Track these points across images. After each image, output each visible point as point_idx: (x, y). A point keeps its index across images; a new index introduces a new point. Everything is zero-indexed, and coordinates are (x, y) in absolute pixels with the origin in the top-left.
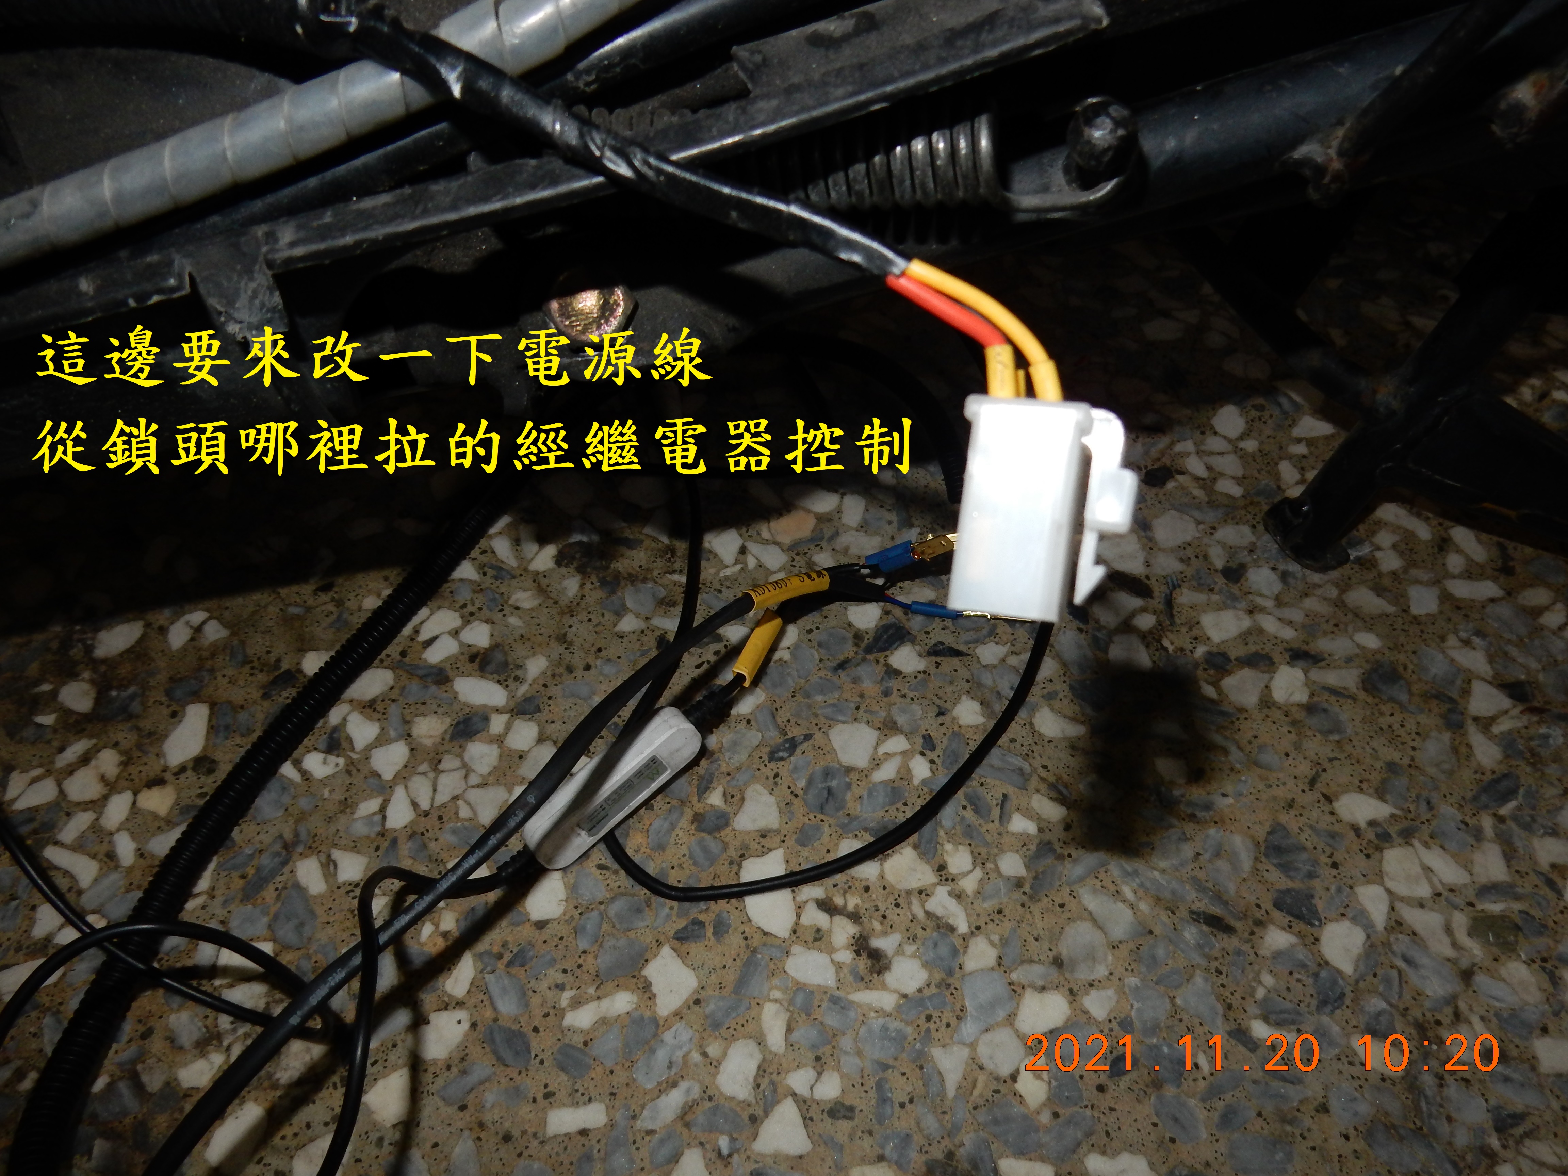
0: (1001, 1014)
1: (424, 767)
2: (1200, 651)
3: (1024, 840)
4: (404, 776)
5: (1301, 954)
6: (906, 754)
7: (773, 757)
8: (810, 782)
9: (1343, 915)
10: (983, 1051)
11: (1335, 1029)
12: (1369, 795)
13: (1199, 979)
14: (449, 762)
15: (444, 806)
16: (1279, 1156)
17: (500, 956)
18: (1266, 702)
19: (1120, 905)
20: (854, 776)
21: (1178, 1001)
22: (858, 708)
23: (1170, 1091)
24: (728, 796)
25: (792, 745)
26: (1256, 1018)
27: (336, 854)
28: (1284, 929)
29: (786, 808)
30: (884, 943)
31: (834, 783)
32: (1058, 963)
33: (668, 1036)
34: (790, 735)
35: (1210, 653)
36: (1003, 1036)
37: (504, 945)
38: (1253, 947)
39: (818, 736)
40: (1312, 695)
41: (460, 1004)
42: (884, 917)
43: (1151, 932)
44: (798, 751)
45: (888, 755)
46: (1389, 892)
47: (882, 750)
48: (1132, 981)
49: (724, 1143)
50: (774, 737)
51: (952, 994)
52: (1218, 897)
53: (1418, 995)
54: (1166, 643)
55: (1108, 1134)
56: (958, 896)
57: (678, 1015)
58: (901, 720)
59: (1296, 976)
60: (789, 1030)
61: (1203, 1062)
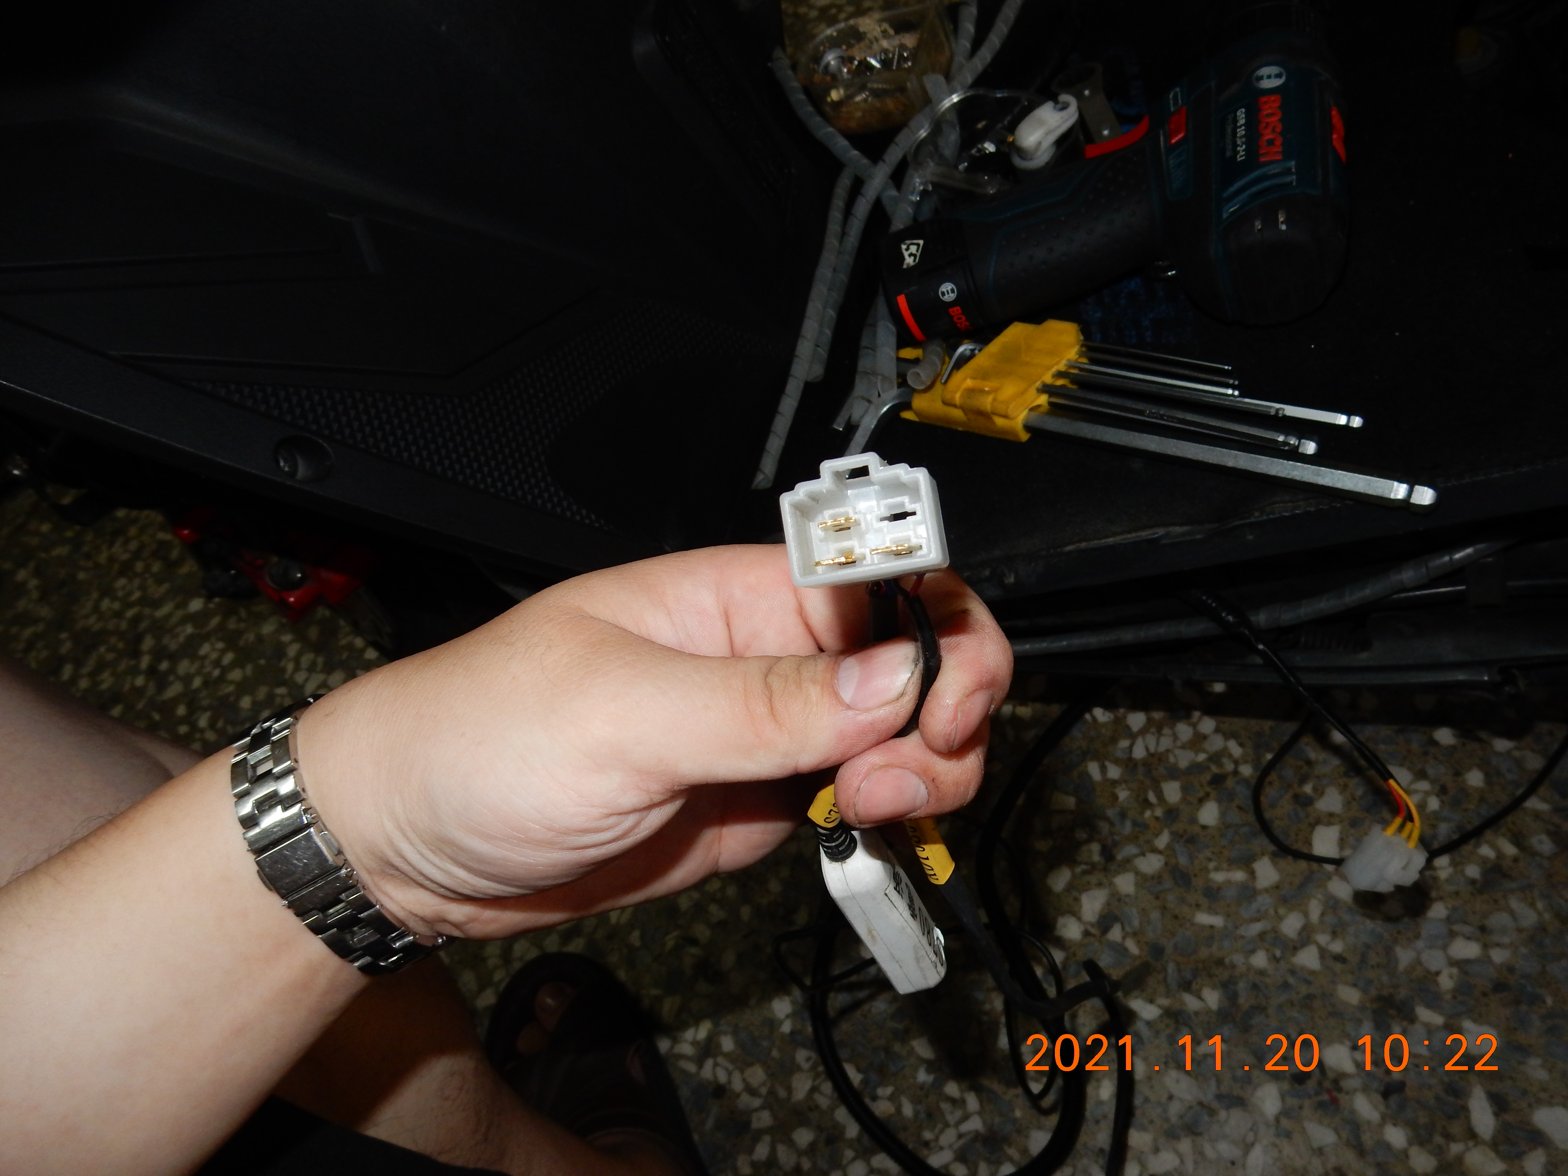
0: (1440, 943)
1: (1153, 730)
3: (1484, 861)
4: (1143, 731)
6: (1427, 794)
10: (1424, 958)
14: (1166, 731)
15: (1161, 754)
17: (1182, 836)
19: (1532, 911)
23: (1524, 1008)
24: (1315, 789)
27: (1107, 763)
29: (1347, 804)
32: (1483, 928)
33: (1260, 898)
36: (1437, 953)
37: (1185, 831)
41: (1160, 852)
43: (1545, 930)
48: (1524, 950)
49: (1278, 953)
55: (1480, 1014)
57: (1267, 890)
58: (1430, 772)
60: (1323, 914)
61: (1549, 1001)
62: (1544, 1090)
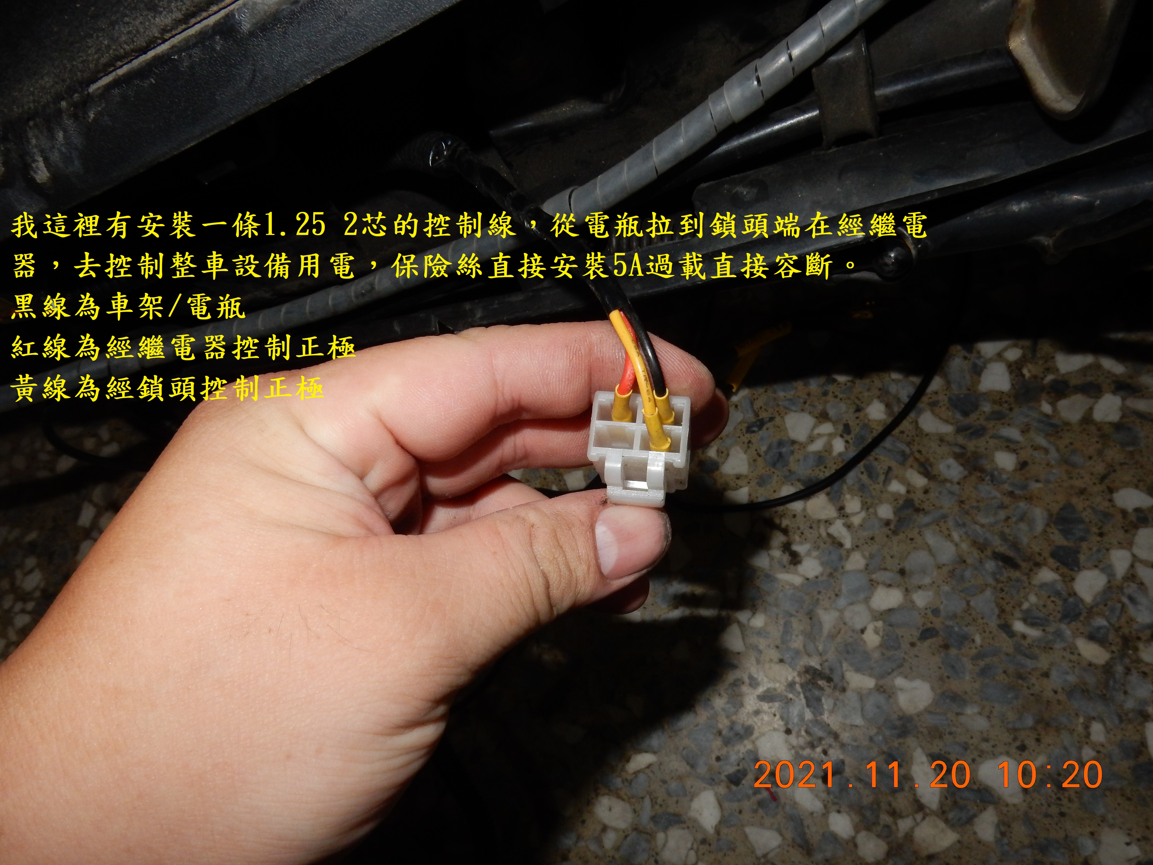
0: (862, 596)
2: (1050, 378)
3: (896, 497)
5: (1060, 586)
6: (831, 436)
7: (749, 430)
8: (769, 448)
9: (1096, 566)
10: (847, 614)
11: (1068, 632)
12: (1142, 491)
13: (988, 593)
16: (1010, 695)
18: (1087, 419)
19: (949, 544)
20: (796, 446)
21: (972, 603)
22: (805, 403)
23: (953, 651)
24: (719, 452)
25: (761, 424)
26: (1019, 619)
28: (1052, 570)
29: (753, 463)
30: (799, 548)
31: (784, 450)
32: (902, 572)
34: (761, 417)
35: (1055, 381)
36: (860, 608)
38: (1029, 578)
39: (778, 419)
40: (1123, 417)
42: (802, 533)
43: (965, 562)
44: (765, 428)
45: (820, 435)
46: (1134, 556)
47: (816, 431)
48: (946, 588)
50: (750, 417)
51: (835, 582)
52: (1015, 545)
53: (1131, 620)
54: (1025, 371)
55: (911, 668)
56: (849, 526)
58: (832, 412)
59: (1053, 599)
61: (978, 639)
62: (986, 740)
